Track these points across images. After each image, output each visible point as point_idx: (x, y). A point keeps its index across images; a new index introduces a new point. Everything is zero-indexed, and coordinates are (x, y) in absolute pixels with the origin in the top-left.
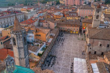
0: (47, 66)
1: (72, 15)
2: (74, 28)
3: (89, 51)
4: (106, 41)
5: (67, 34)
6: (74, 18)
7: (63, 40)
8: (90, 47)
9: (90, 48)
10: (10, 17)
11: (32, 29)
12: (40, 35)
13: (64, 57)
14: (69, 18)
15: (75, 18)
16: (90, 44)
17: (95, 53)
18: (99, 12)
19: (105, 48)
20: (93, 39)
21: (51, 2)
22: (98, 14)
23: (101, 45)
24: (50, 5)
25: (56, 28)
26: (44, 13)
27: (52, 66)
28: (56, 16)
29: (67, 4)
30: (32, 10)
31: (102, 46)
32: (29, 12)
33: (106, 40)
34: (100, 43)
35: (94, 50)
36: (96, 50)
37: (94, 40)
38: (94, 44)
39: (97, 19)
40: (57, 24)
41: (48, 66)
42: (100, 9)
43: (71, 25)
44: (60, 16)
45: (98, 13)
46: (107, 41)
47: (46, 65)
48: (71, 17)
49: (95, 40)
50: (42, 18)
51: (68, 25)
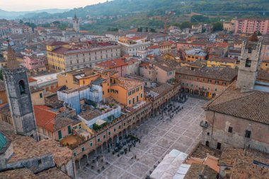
0: (111, 153)
1: (233, 56)
2: (216, 86)
3: (206, 140)
4: (241, 122)
5: (197, 100)
6: (224, 63)
7: (178, 110)
8: (208, 130)
9: (208, 134)
10: (90, 53)
11: (104, 77)
12: (117, 92)
13: (155, 144)
14: (213, 63)
15: (228, 64)
16: (206, 123)
17: (219, 145)
18: (253, 51)
19: (240, 137)
20: (213, 113)
21: (201, 26)
22: (249, 55)
23: (230, 130)
24: (198, 32)
25: (169, 83)
26: (163, 50)
27: (118, 156)
28: (189, 57)
29: (239, 32)
30: (139, 41)
31: (233, 131)
32: (132, 46)
33: (241, 120)
34: (228, 124)
35: (216, 140)
36: (220, 141)
37: (216, 114)
38: (214, 126)
39: (247, 69)
40: (176, 73)
41: (113, 154)
42: (255, 43)
43: (210, 80)
44: (197, 58)
45: (250, 52)
46: (246, 121)
47: (109, 151)
48: (217, 61)
49: (218, 116)
50: (153, 59)
51: (201, 79)
